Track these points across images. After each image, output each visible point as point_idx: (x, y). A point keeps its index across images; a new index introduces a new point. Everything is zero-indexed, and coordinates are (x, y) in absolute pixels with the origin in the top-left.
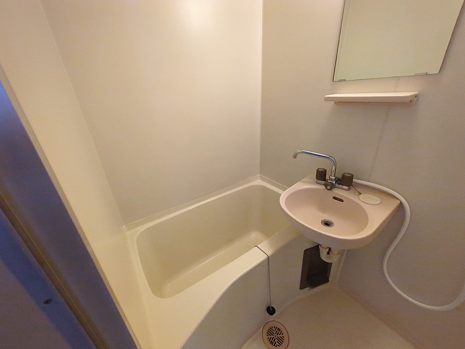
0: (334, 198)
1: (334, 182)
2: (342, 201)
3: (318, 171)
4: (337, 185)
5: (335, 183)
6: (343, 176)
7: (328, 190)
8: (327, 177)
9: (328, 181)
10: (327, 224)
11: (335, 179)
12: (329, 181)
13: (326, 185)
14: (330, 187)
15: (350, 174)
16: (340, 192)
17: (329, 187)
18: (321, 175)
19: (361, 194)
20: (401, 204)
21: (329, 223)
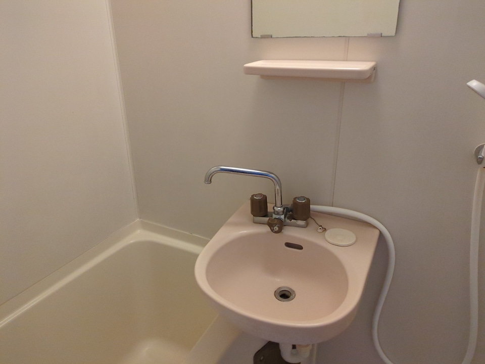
0: (288, 245)
1: (282, 217)
2: (300, 248)
3: (253, 201)
4: (288, 221)
5: (285, 218)
6: (295, 204)
7: (276, 232)
8: (270, 209)
9: (272, 216)
10: (285, 295)
11: (283, 212)
12: (274, 216)
13: (270, 225)
14: (277, 226)
15: (304, 198)
16: (294, 233)
17: (276, 228)
18: (259, 207)
19: (325, 230)
20: (381, 235)
21: (287, 293)
